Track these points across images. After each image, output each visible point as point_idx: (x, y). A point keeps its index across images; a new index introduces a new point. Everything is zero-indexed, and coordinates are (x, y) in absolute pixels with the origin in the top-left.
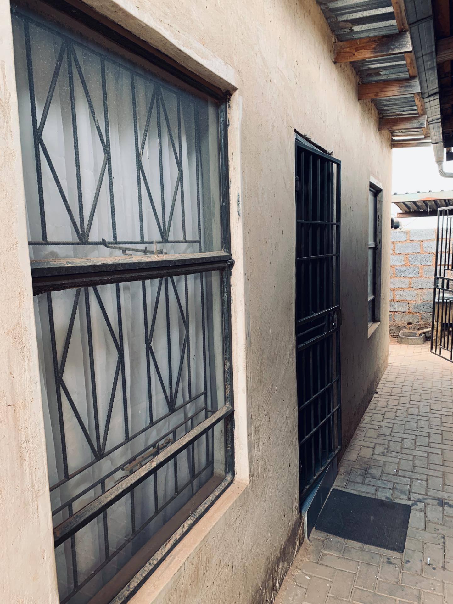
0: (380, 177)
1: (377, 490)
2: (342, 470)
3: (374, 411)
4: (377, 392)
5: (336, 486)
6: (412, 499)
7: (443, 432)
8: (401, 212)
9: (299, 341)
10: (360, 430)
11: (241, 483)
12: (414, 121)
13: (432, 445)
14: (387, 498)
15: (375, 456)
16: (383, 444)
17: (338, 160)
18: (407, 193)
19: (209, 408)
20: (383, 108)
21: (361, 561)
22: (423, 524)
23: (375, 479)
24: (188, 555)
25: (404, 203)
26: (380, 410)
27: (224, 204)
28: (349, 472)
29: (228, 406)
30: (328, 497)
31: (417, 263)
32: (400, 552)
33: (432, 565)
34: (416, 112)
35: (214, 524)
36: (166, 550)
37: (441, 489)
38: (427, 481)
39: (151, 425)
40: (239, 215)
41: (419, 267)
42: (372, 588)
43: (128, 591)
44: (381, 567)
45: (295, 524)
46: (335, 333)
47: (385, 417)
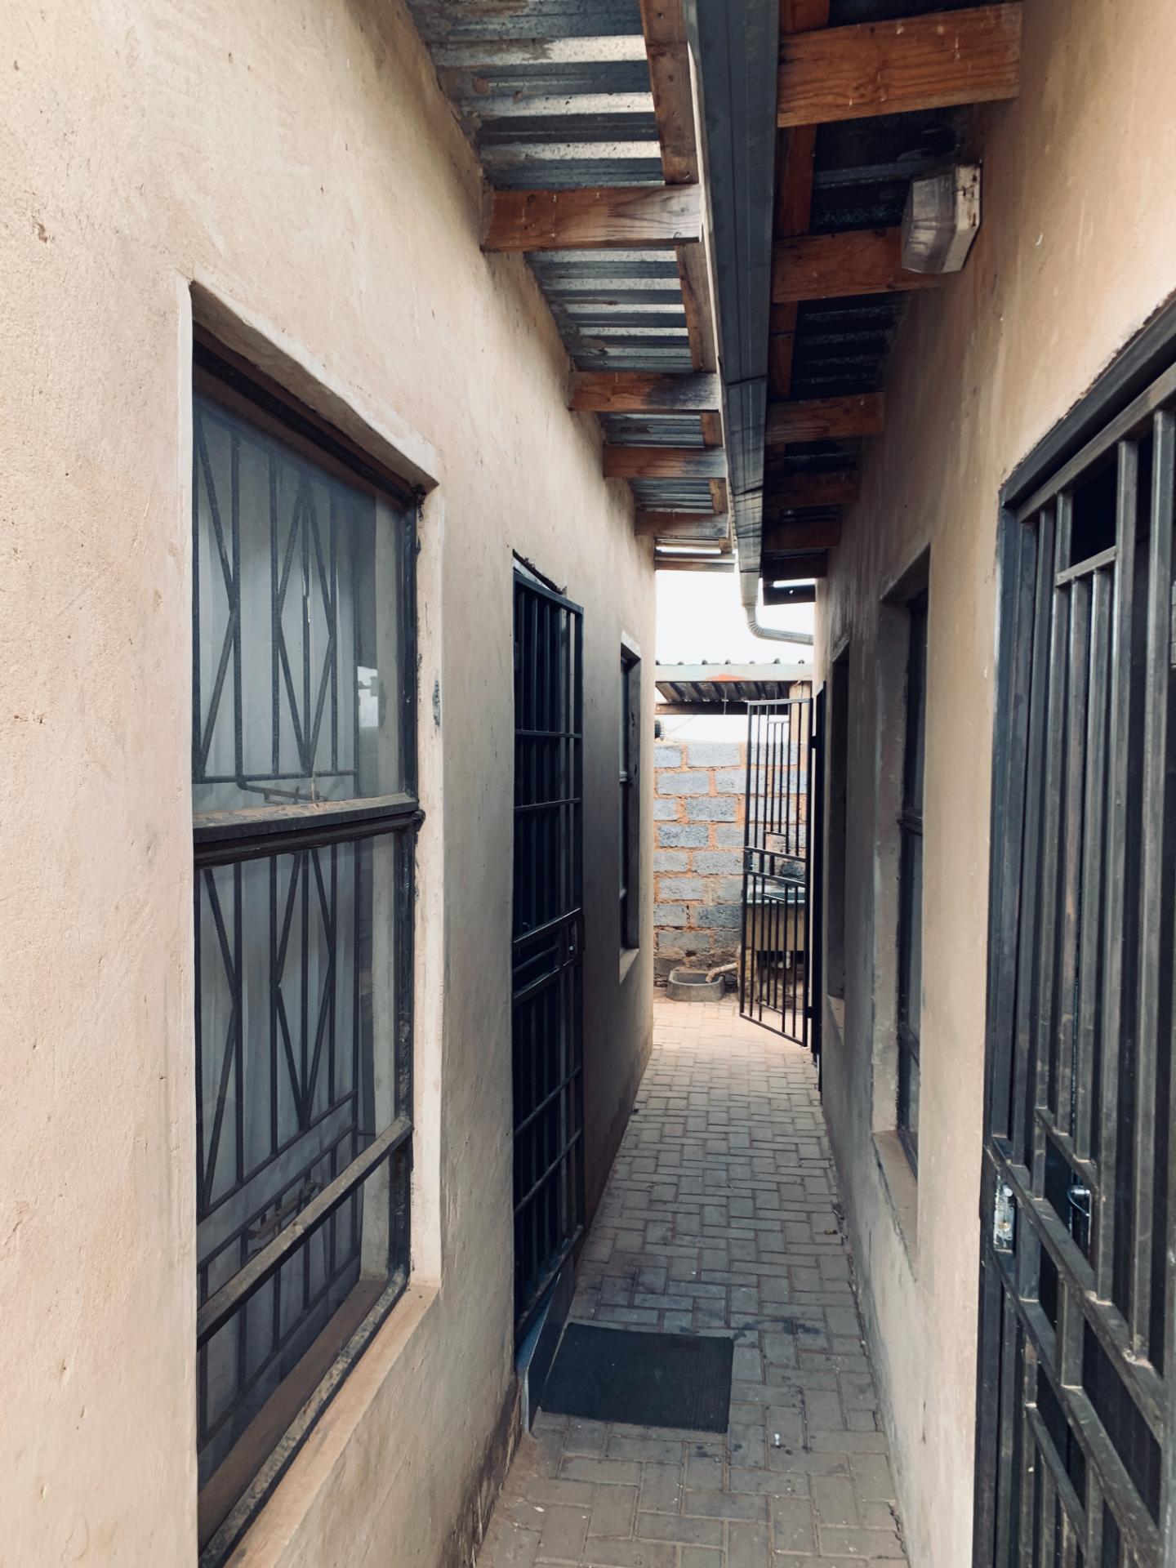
0: (637, 633)
1: (661, 1317)
2: (583, 1282)
3: (635, 1153)
4: (636, 1111)
5: (574, 1317)
6: (733, 1325)
7: (781, 1185)
8: (664, 700)
9: (518, 981)
10: (610, 1195)
11: (425, 1287)
12: (705, 524)
13: (761, 1214)
14: (683, 1329)
15: (649, 1248)
16: (664, 1221)
17: (579, 607)
18: (680, 664)
19: (361, 1127)
20: (643, 491)
21: (644, 1461)
22: (759, 1371)
23: (654, 1293)
24: (354, 1427)
25: (672, 684)
26: (647, 1149)
27: (408, 701)
28: (598, 1286)
29: (403, 1119)
30: (560, 1342)
31: (703, 818)
32: (721, 1432)
33: (784, 1446)
34: (710, 504)
35: (389, 1367)
36: (308, 1421)
37: (786, 1300)
38: (758, 1286)
39: (273, 1156)
40: (438, 723)
41: (709, 826)
42: (675, 1509)
43: (254, 1497)
44: (686, 1464)
45: (508, 1394)
46: (573, 968)
47: (660, 1163)
